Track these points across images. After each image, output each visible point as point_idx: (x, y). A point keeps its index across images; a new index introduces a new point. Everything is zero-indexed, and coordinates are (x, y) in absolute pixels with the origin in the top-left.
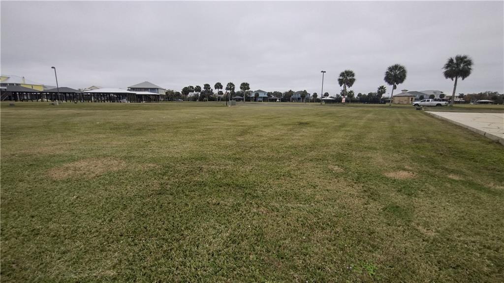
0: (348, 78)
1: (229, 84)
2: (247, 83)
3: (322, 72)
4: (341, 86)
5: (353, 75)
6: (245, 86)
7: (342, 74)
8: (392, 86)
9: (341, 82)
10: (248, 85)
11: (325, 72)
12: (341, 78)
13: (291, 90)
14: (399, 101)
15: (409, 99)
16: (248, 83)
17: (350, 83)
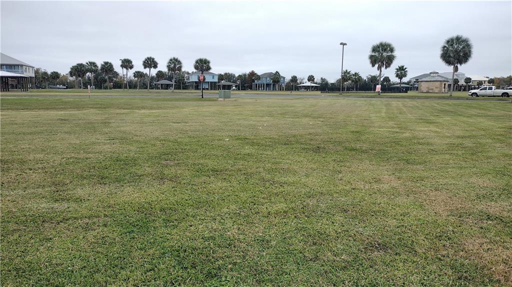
0: (385, 54)
1: (171, 60)
2: (205, 60)
3: (341, 44)
4: (373, 66)
5: (392, 50)
6: (203, 65)
7: (375, 49)
8: (453, 66)
9: (374, 61)
10: (209, 62)
11: (345, 44)
12: (373, 54)
13: (253, 72)
14: (428, 88)
15: (441, 84)
16: (208, 59)
17: (389, 61)
